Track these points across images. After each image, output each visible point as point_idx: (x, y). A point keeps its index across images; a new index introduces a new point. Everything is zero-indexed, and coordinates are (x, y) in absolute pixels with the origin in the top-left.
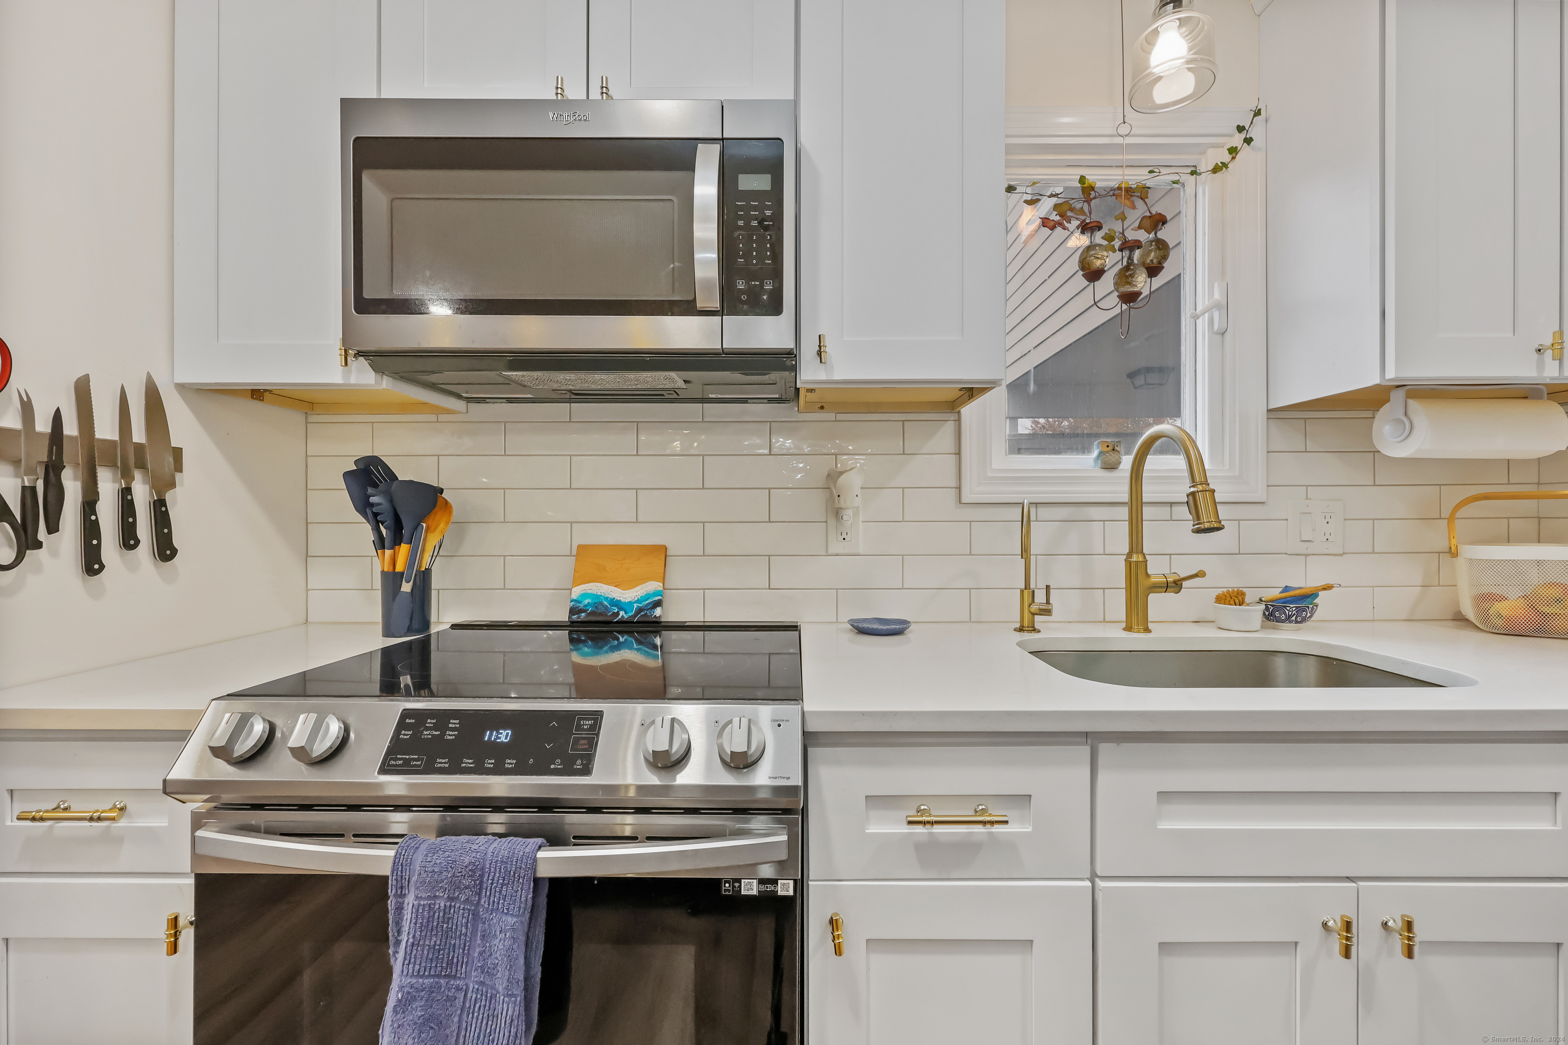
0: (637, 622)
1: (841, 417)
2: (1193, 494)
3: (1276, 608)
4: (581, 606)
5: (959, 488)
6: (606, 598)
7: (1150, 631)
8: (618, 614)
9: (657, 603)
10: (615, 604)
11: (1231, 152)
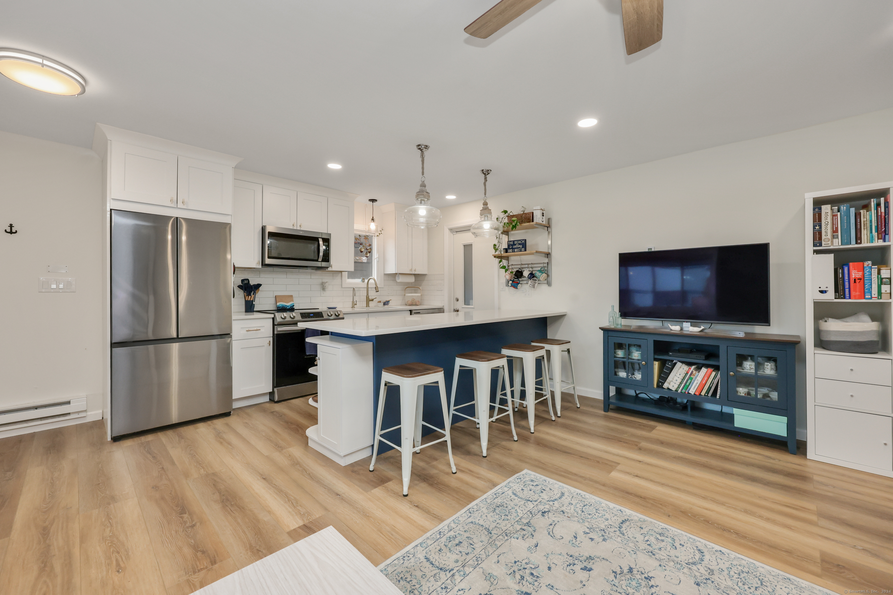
0: (291, 309)
1: (323, 272)
2: (375, 286)
3: (385, 303)
4: (280, 307)
5: (342, 285)
6: (284, 305)
7: (369, 307)
8: (287, 308)
9: (294, 306)
10: (286, 306)
11: (379, 234)
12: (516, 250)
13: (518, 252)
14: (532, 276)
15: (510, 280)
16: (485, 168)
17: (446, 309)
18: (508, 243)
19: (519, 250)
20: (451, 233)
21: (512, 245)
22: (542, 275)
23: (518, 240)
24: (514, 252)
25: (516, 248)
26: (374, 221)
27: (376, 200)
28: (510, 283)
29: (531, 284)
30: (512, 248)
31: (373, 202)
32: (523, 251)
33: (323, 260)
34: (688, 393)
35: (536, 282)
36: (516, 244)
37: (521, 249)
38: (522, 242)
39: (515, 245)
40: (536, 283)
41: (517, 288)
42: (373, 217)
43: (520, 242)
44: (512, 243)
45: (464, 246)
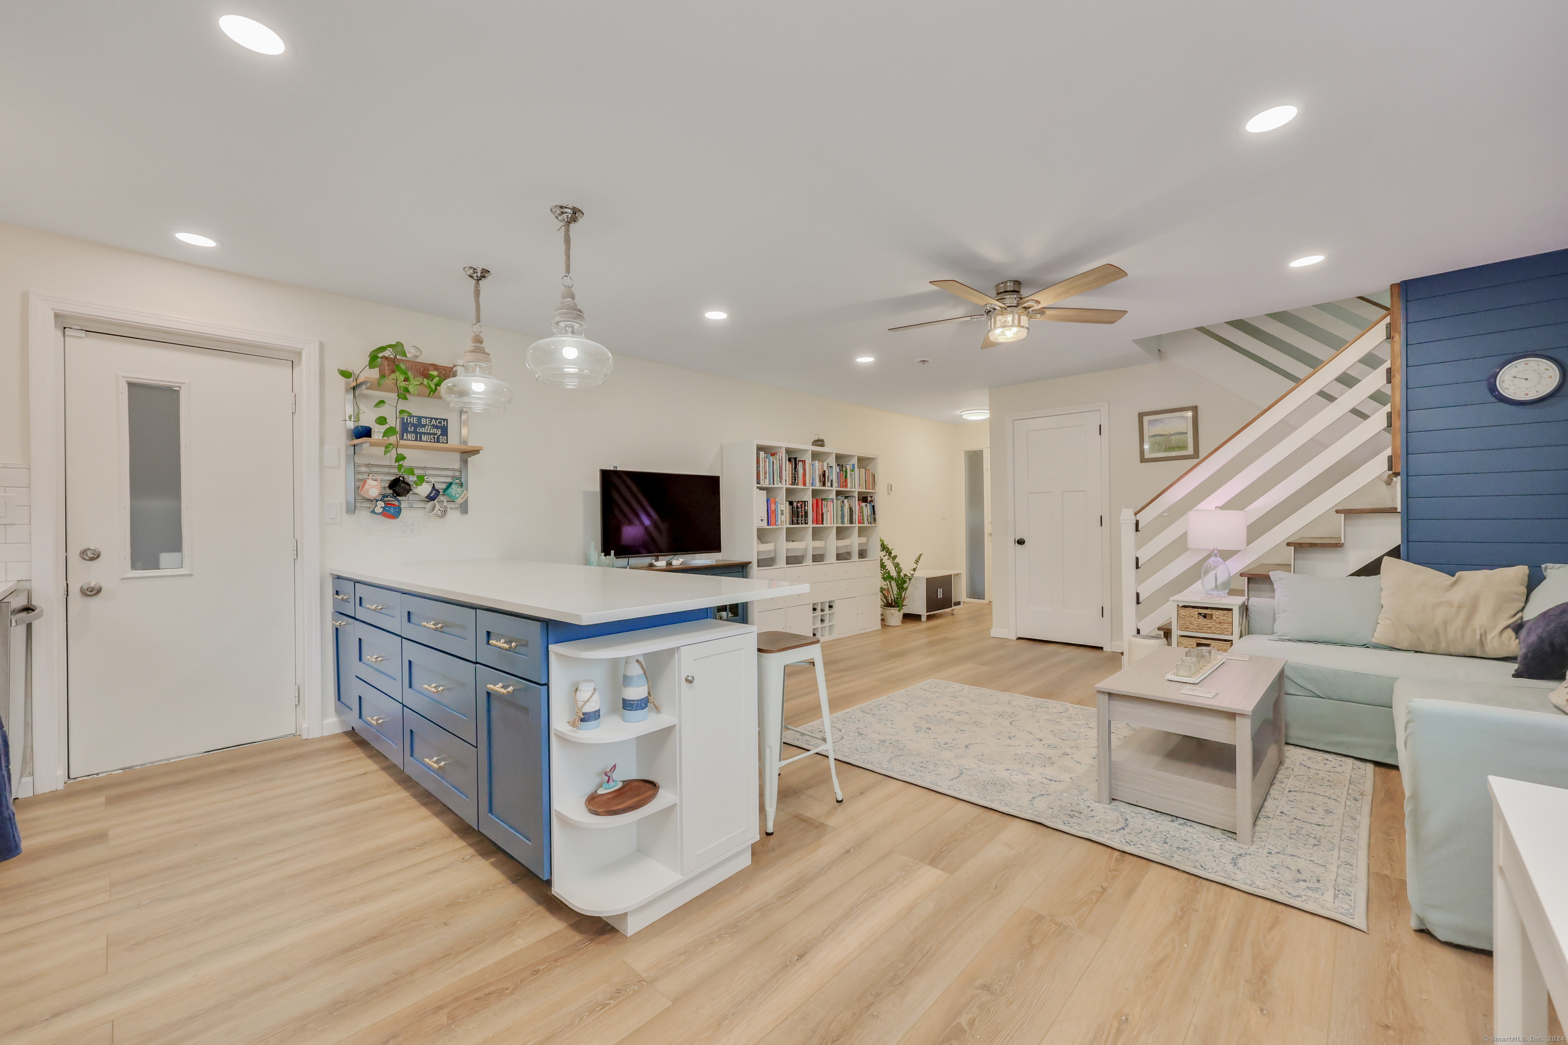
13: (430, 442)
14: (435, 493)
15: (377, 500)
18: (403, 419)
19: (434, 438)
21: (416, 426)
23: (432, 419)
24: (421, 440)
25: (425, 434)
28: (379, 506)
29: (440, 510)
30: (415, 432)
32: (443, 442)
36: (426, 424)
37: (438, 438)
38: (440, 423)
39: (424, 426)
41: (397, 518)
43: (435, 423)
44: (415, 420)
45: (131, 385)
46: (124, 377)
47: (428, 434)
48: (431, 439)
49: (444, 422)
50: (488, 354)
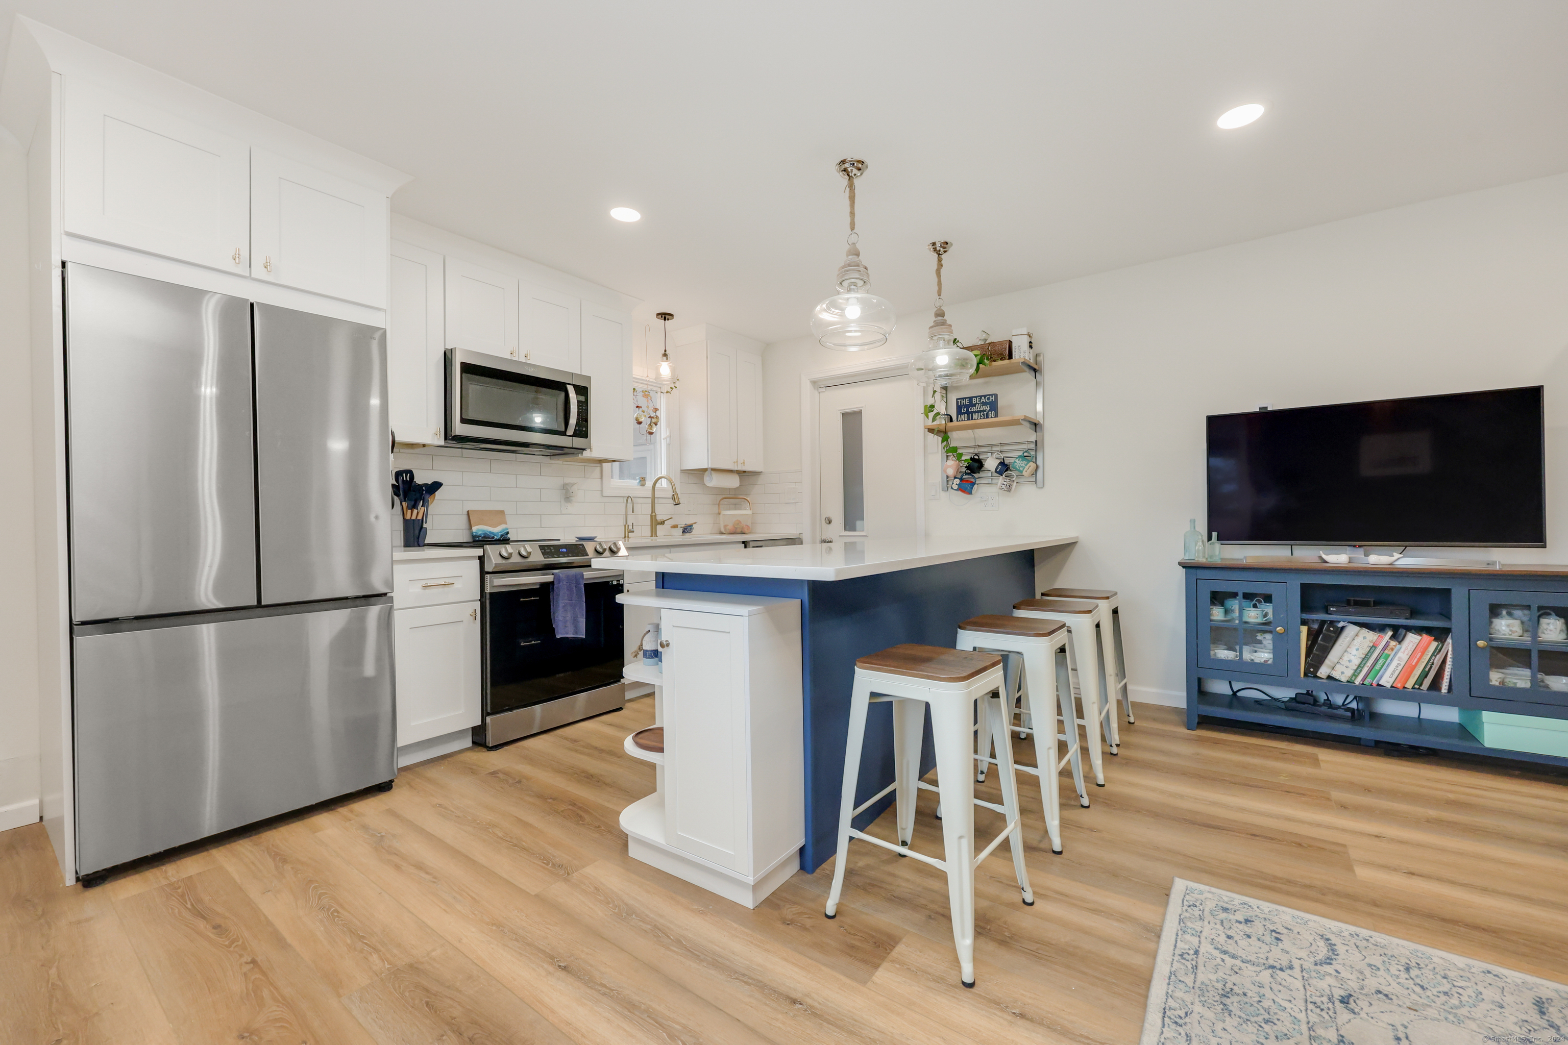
0: (503, 540)
1: (564, 463)
2: (673, 495)
3: (686, 529)
4: (478, 534)
5: (602, 491)
6: (488, 531)
7: (657, 536)
8: (494, 537)
9: (508, 533)
10: (492, 533)
11: (671, 388)
12: (975, 416)
13: (981, 419)
14: (1004, 468)
15: (955, 478)
16: (939, 239)
17: (806, 538)
18: (957, 402)
19: (984, 415)
20: (814, 388)
21: (967, 407)
22: (1026, 465)
23: (981, 397)
24: (972, 419)
25: (975, 412)
26: (667, 359)
27: (671, 315)
28: (955, 484)
29: (1003, 484)
30: (967, 413)
31: (665, 320)
32: (992, 417)
33: (575, 435)
34: (1379, 685)
35: (1014, 479)
36: (976, 403)
37: (987, 414)
38: (989, 399)
39: (975, 405)
40: (1014, 481)
41: (970, 493)
42: (665, 351)
43: (984, 400)
44: (967, 401)
45: (843, 414)
46: (839, 410)
47: (978, 412)
48: (981, 416)
49: (992, 397)
50: (950, 326)
